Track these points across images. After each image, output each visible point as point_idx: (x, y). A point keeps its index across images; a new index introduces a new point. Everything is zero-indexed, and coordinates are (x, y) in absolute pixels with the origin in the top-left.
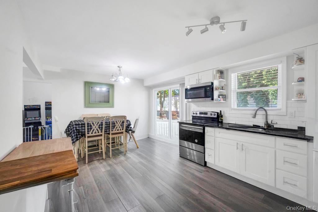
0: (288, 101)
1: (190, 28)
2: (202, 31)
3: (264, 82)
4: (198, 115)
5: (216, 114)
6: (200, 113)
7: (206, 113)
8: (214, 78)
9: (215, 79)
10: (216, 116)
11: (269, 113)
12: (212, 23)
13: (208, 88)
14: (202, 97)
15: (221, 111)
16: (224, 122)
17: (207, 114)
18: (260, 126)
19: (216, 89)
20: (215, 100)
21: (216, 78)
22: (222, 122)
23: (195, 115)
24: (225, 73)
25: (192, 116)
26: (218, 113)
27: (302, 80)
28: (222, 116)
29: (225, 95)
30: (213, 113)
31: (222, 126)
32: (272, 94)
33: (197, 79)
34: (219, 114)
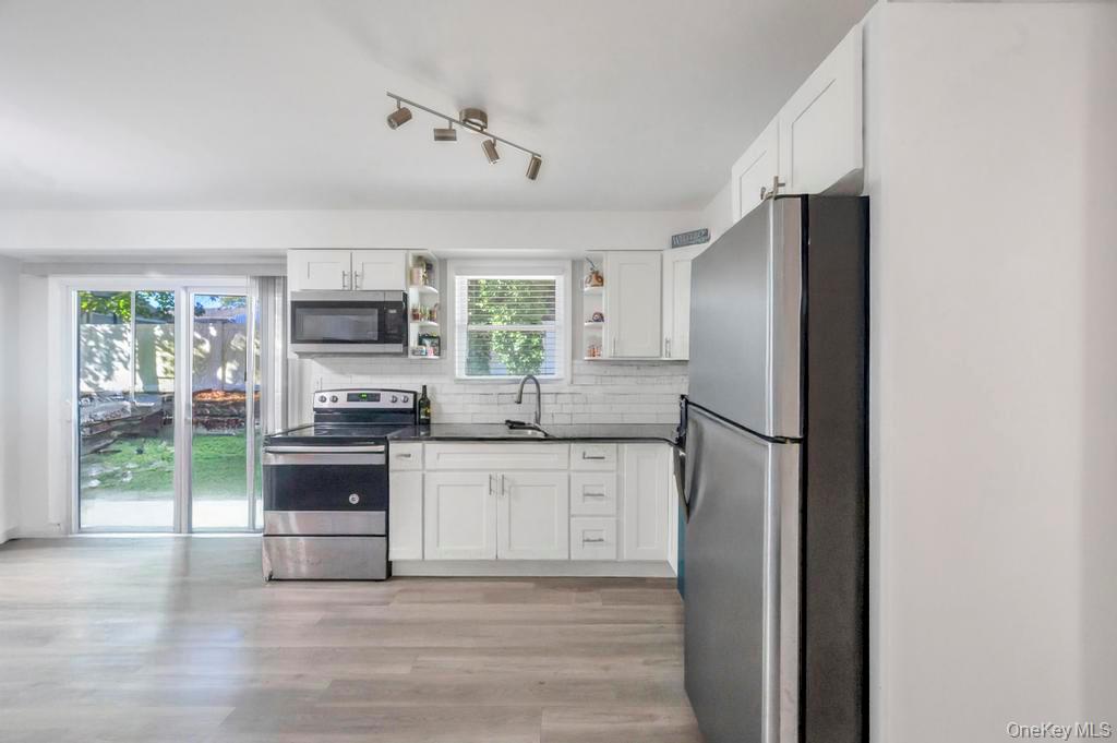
0: (576, 362)
1: (403, 105)
2: (441, 135)
3: (481, 305)
4: (343, 403)
5: (411, 396)
6: (349, 395)
7: (374, 397)
8: (411, 279)
9: (412, 282)
10: (410, 405)
11: (543, 388)
12: (465, 121)
13: (393, 311)
14: (368, 337)
15: (425, 387)
16: (433, 421)
17: (379, 401)
18: (524, 424)
19: (416, 317)
20: (414, 353)
21: (415, 280)
22: (427, 423)
23: (326, 405)
24: (437, 269)
25: (315, 409)
26: (415, 394)
27: (600, 318)
28: (428, 404)
29: (438, 338)
30: (401, 396)
31: (429, 434)
32: (498, 337)
33: (347, 271)
34: (419, 397)
